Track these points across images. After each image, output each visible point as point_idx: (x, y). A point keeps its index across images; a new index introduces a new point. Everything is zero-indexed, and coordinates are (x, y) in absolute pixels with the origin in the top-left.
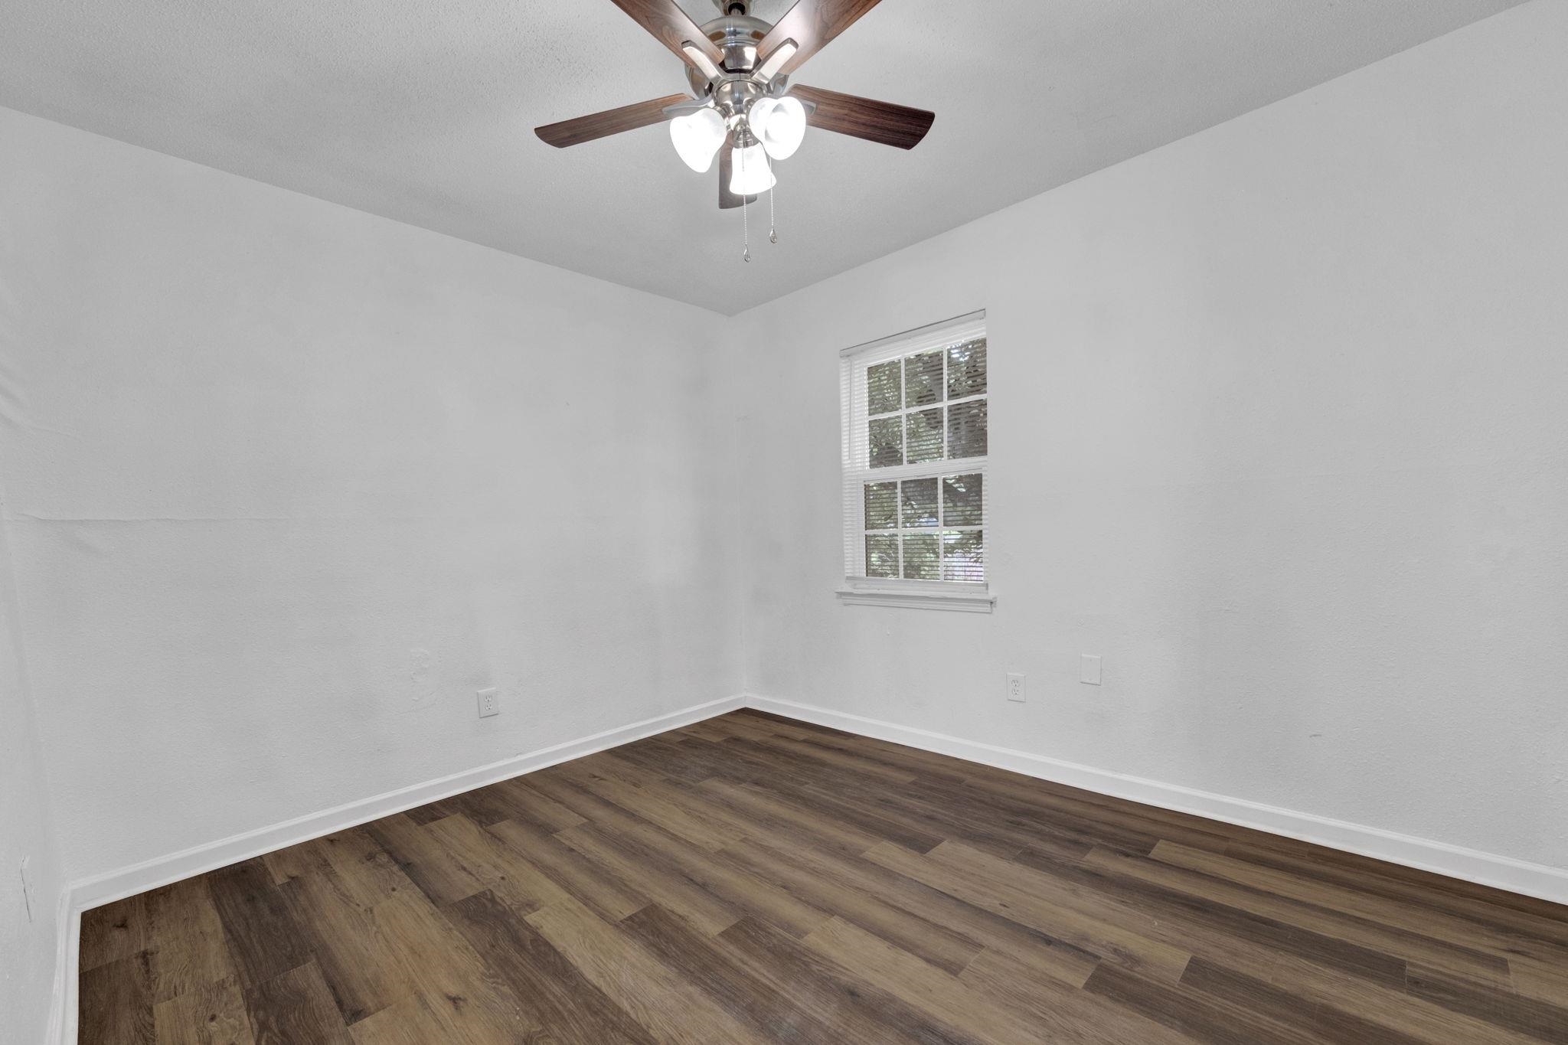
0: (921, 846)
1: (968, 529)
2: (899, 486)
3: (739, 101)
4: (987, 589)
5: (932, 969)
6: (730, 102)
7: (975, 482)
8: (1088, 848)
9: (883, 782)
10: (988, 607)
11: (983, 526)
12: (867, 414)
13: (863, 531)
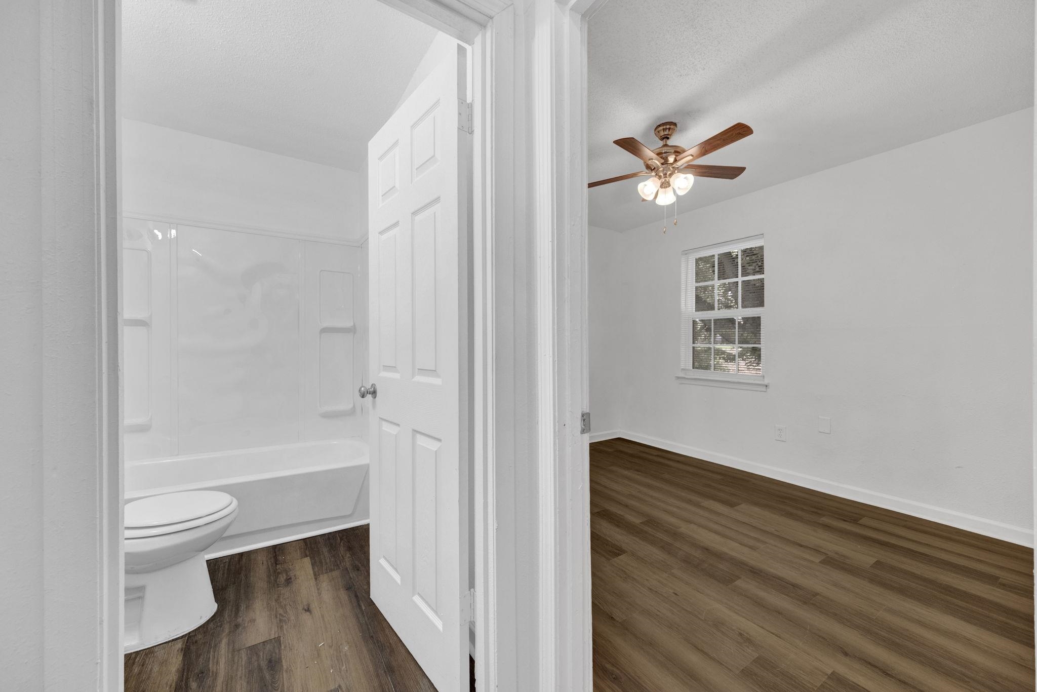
1: (750, 346)
2: (713, 321)
3: (665, 174)
4: (764, 379)
5: (743, 547)
6: (662, 174)
7: (755, 323)
8: (822, 516)
10: (764, 389)
11: (761, 345)
12: (694, 283)
13: (692, 345)
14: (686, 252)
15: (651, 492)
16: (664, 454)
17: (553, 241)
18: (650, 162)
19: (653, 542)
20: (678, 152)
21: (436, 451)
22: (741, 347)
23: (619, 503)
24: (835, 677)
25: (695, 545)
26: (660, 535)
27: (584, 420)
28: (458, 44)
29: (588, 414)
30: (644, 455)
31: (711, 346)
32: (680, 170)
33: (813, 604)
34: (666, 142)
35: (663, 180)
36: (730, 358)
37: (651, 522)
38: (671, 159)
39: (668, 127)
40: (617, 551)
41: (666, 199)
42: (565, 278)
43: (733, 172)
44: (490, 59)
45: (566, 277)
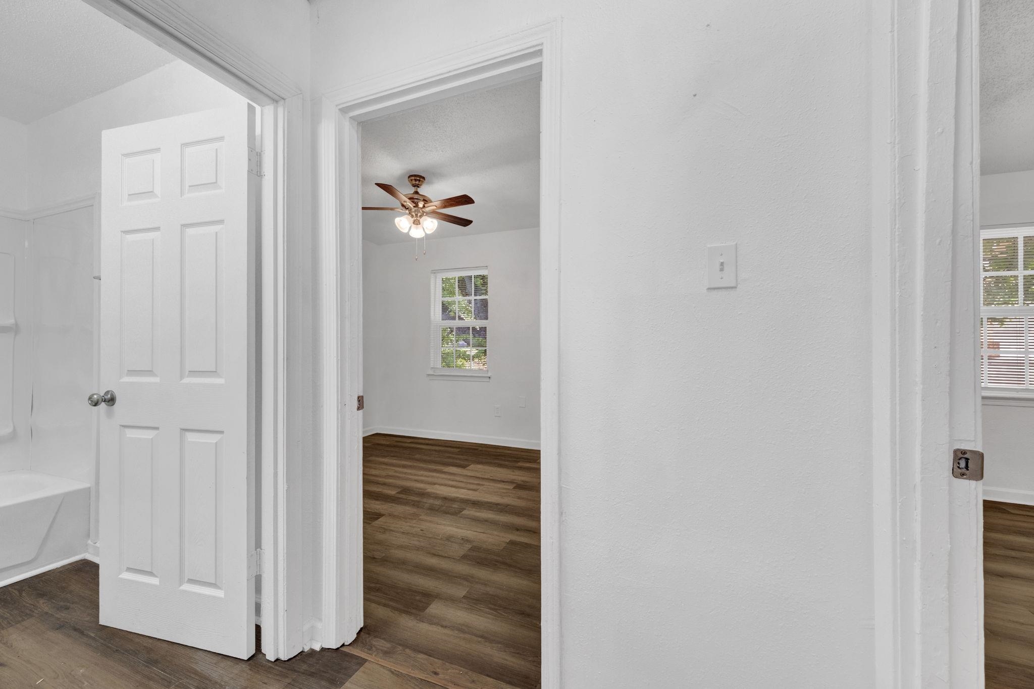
0: (464, 467)
1: (480, 348)
3: (417, 215)
5: (469, 491)
6: (414, 214)
7: (484, 329)
8: (519, 462)
9: (448, 452)
10: (488, 380)
11: (487, 348)
12: (441, 298)
14: (434, 271)
15: (405, 470)
16: (416, 441)
17: (337, 275)
18: (405, 204)
19: (406, 503)
20: (426, 201)
21: (216, 443)
22: (477, 350)
23: (378, 483)
24: (512, 543)
25: (436, 497)
26: (412, 498)
27: (359, 401)
28: (248, 103)
29: (362, 397)
30: (401, 444)
32: (428, 214)
33: (506, 511)
34: (417, 189)
35: (415, 218)
36: (466, 357)
37: (406, 490)
38: (421, 205)
39: (418, 178)
40: (379, 515)
41: (417, 233)
42: (346, 302)
43: (465, 223)
44: (282, 129)
45: (347, 300)
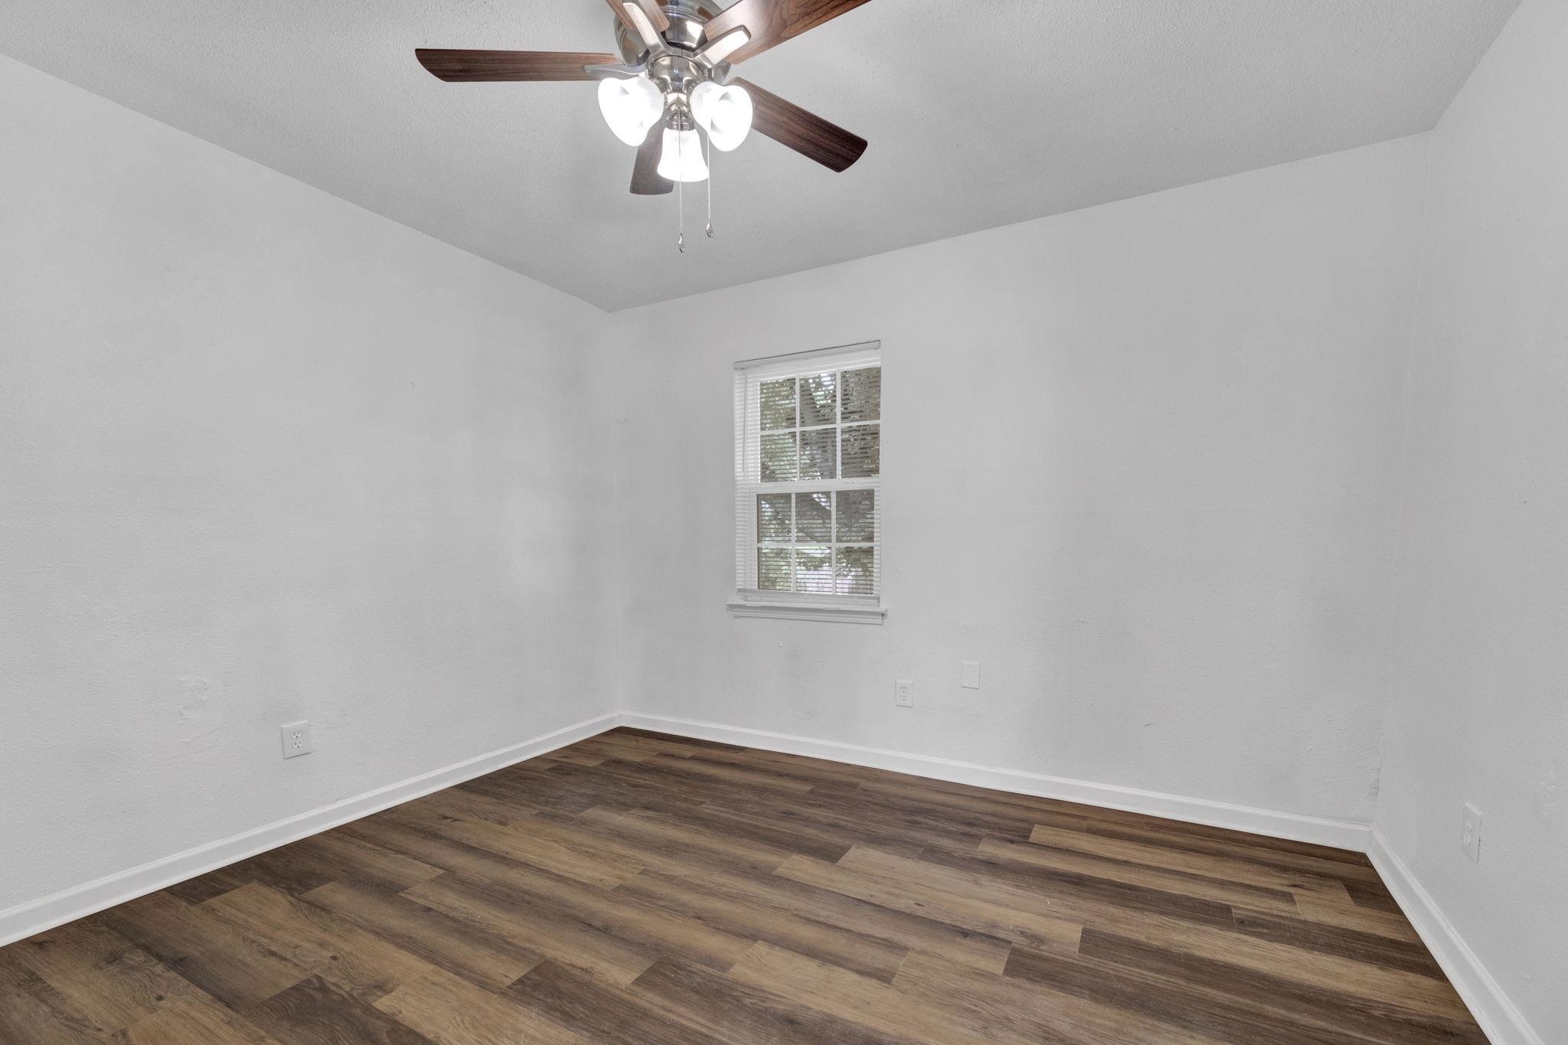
0: (830, 855)
2: (793, 500)
4: (879, 602)
5: (865, 981)
6: (667, 77)
7: (867, 498)
8: (978, 839)
9: (781, 794)
10: (879, 620)
11: (875, 542)
12: (759, 431)
13: (756, 545)
14: (745, 363)
31: (789, 547)
36: (814, 564)
